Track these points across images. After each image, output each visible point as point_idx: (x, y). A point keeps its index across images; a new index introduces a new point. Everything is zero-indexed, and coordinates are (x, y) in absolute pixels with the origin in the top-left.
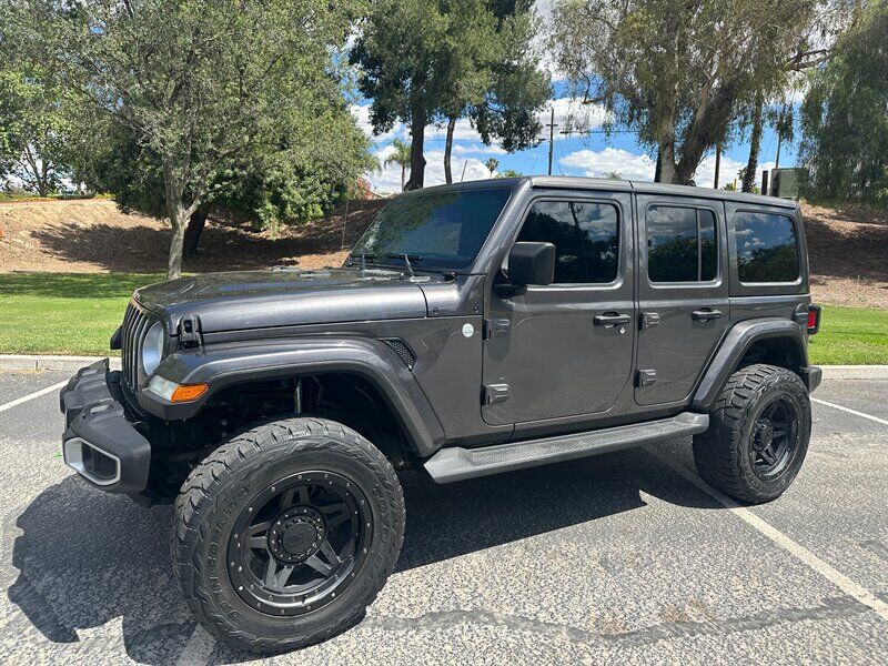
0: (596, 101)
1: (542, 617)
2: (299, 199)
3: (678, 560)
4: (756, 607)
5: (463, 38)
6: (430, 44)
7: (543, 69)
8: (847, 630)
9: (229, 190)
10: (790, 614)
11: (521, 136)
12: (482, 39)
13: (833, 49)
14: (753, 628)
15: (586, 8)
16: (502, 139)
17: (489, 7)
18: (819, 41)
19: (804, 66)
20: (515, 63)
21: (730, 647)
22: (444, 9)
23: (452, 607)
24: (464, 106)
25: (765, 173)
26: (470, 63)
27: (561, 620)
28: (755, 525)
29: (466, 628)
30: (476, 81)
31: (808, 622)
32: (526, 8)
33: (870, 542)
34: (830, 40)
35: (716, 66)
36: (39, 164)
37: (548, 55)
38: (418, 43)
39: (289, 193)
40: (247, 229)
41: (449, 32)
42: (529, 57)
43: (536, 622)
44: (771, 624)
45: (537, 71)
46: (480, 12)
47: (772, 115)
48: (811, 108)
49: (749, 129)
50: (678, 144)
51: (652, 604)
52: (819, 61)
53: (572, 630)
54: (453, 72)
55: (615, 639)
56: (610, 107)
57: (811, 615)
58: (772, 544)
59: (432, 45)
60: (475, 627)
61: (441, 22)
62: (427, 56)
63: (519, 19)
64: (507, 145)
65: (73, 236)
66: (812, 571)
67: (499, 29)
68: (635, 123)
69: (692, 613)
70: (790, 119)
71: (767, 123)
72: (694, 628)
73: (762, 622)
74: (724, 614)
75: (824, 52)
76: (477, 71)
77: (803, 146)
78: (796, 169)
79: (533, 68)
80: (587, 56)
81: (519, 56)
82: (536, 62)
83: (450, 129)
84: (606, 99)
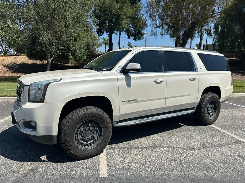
0: (159, 27)
1: (174, 146)
2: (80, 55)
3: (201, 135)
4: (220, 143)
5: (123, 10)
6: (114, 12)
7: (145, 18)
8: (240, 146)
9: (61, 52)
10: (228, 144)
11: (139, 36)
12: (128, 10)
13: (221, 12)
14: (220, 146)
15: (156, 2)
16: (133, 37)
17: (130, 2)
18: (218, 10)
19: (214, 17)
20: (137, 17)
21: (216, 150)
22: (117, 2)
23: (154, 145)
24: (123, 29)
25: (204, 45)
26: (125, 17)
27: (179, 146)
28: (216, 128)
29: (159, 149)
30: (126, 22)
31: (232, 145)
32: (139, 2)
33: (242, 130)
34: (220, 9)
35: (191, 17)
36: (4, 46)
38: (111, 12)
39: (77, 53)
40: (64, 63)
41: (119, 9)
42: (141, 15)
43: (174, 147)
44: (224, 146)
45: (143, 19)
46: (127, 3)
47: (206, 30)
48: (216, 28)
49: (200, 33)
50: (181, 38)
51: (197, 143)
52: (218, 15)
53: (182, 148)
54: (120, 19)
55: (192, 149)
56: (162, 28)
57: (232, 144)
58: (221, 131)
59: (115, 12)
60: (161, 148)
61: (117, 6)
62: (113, 15)
63: (137, 5)
64: (135, 39)
65: (15, 66)
66: (230, 136)
67: (132, 7)
68: (169, 32)
69: (207, 144)
70: (210, 31)
71: (205, 32)
72: (208, 147)
73: (222, 145)
74: (214, 144)
75: (219, 13)
76: (127, 19)
77: (214, 38)
78: (212, 44)
79: (141, 18)
80: (156, 15)
81: (138, 15)
82: (142, 16)
83: (120, 35)
84: (161, 26)
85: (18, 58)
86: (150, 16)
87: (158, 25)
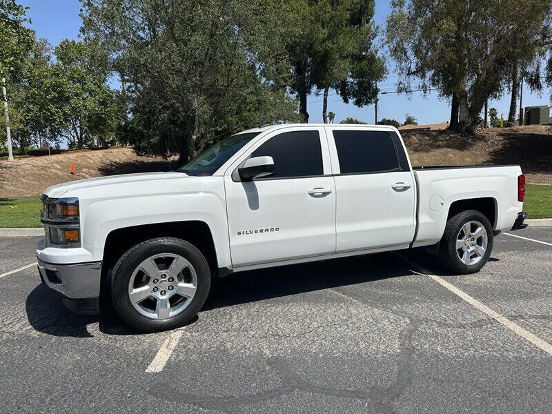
0: (414, 73)
7: (381, 56)
16: (355, 99)
20: (364, 53)
25: (521, 110)
26: (338, 56)
30: (342, 66)
36: (78, 131)
37: (386, 47)
41: (327, 39)
42: (372, 49)
45: (377, 57)
54: (329, 62)
56: (423, 76)
64: (358, 103)
70: (538, 76)
76: (342, 60)
79: (374, 56)
80: (408, 46)
81: (366, 49)
82: (376, 52)
83: (326, 95)
84: (420, 71)
85: (111, 152)
86: (395, 50)
87: (413, 69)
